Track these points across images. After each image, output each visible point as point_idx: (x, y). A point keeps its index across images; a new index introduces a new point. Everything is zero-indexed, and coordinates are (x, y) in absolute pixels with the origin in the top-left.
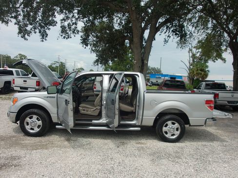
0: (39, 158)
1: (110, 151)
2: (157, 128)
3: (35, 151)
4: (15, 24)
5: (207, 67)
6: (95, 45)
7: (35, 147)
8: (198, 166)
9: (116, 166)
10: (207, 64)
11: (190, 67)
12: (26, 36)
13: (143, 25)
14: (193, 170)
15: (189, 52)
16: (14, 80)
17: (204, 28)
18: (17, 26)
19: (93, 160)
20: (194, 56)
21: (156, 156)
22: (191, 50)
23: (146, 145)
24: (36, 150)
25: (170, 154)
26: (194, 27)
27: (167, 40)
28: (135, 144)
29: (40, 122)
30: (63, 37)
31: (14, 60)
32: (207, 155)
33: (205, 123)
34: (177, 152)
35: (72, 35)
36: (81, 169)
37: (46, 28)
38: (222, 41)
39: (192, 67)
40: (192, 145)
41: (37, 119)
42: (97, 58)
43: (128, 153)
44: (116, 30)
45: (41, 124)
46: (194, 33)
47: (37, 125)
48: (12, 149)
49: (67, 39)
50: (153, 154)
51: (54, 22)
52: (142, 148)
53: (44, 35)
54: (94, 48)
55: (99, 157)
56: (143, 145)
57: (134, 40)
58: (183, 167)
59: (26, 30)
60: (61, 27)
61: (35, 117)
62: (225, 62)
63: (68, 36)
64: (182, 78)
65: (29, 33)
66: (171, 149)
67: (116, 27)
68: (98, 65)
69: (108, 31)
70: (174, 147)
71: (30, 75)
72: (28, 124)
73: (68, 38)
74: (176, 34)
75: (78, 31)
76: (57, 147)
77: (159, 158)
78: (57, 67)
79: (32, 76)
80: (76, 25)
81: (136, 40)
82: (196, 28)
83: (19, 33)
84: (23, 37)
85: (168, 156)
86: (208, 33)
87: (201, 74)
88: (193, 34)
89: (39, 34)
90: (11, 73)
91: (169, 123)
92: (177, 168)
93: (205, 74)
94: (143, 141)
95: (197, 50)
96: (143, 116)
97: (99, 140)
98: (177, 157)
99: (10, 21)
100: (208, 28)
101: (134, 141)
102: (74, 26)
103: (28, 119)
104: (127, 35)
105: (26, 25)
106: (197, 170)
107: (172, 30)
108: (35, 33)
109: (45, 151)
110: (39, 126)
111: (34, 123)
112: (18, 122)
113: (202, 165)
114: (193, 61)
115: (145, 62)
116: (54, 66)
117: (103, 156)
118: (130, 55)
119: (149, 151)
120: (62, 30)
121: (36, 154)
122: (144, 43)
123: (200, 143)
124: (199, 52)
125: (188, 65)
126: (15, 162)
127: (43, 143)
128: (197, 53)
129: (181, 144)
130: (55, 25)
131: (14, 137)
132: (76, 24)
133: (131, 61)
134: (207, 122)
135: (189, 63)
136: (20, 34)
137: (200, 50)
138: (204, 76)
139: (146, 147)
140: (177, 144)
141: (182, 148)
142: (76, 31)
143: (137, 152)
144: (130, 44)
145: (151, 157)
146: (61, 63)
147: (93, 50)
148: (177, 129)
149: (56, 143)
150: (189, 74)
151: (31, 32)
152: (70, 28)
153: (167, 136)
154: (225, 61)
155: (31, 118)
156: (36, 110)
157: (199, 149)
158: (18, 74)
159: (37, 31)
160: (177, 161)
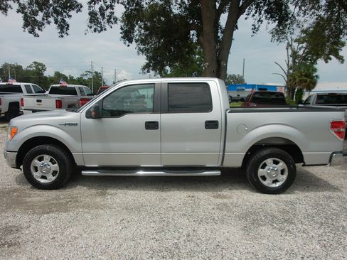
0: (51, 229)
1: (172, 213)
2: (248, 170)
3: (45, 216)
4: (18, 11)
5: (315, 70)
6: (143, 42)
7: (47, 209)
8: (326, 238)
9: (182, 243)
10: (315, 66)
11: (288, 72)
12: (37, 31)
13: (218, 5)
14: (318, 247)
15: (287, 49)
16: (22, 99)
17: (313, 7)
18: (21, 15)
19: (143, 231)
20: (294, 54)
21: (251, 220)
22: (289, 45)
23: (231, 200)
24: (48, 213)
25: (273, 217)
26: (298, 7)
27: (257, 27)
28: (212, 199)
29: (56, 165)
30: (93, 29)
31: (28, 71)
32: (337, 215)
33: (330, 161)
34: (284, 212)
35: (107, 26)
36: (122, 249)
37: (64, 14)
38: (342, 27)
39: (291, 71)
40: (307, 196)
41: (51, 160)
42: (147, 62)
43: (202, 215)
44: (175, 16)
45: (58, 169)
46: (298, 15)
47: (52, 171)
48: (9, 213)
49: (99, 32)
50: (245, 216)
51: (78, 6)
52: (225, 204)
53: (63, 27)
54: (142, 47)
55: (152, 225)
56: (225, 200)
57: (205, 29)
58: (300, 241)
59: (35, 20)
60: (89, 14)
61: (47, 158)
62: (342, 63)
63: (101, 27)
64: (276, 89)
65: (40, 25)
66: (273, 206)
67: (176, 10)
68: (148, 72)
69: (163, 19)
70: (278, 201)
71: (47, 92)
72: (36, 169)
73: (102, 30)
74: (272, 17)
75: (116, 19)
76: (84, 207)
77: (257, 223)
78: (90, 79)
79: (50, 93)
80: (113, 9)
81: (207, 28)
82: (300, 7)
83: (26, 25)
84: (32, 32)
85: (271, 219)
86: (320, 16)
87: (306, 81)
88: (297, 18)
89: (56, 26)
90: (18, 89)
91: (269, 161)
92: (289, 243)
93: (311, 82)
94: (226, 192)
95: (300, 45)
96: (224, 151)
97: (153, 193)
98: (285, 221)
99: (10, 6)
100: (320, 8)
101: (210, 193)
102: (109, 10)
103: (36, 162)
104: (193, 23)
105: (35, 13)
106: (325, 247)
107: (265, 10)
108: (49, 23)
109: (63, 215)
110: (54, 173)
111: (46, 168)
112: (21, 167)
113: (332, 235)
114: (294, 62)
115: (223, 64)
116: (86, 78)
117: (160, 222)
118: (197, 56)
119: (237, 211)
120: (91, 19)
121: (48, 222)
122: (219, 34)
123: (320, 194)
124: (302, 47)
125: (286, 68)
126: (10, 238)
127: (61, 201)
128: (300, 49)
129: (289, 195)
130: (80, 10)
131: (15, 190)
132: (112, 7)
133: (199, 65)
134: (333, 159)
135: (288, 65)
136: (27, 27)
137: (304, 45)
138: (311, 85)
139: (232, 204)
140: (283, 196)
141: (292, 203)
142: (112, 19)
143: (217, 213)
144: (198, 36)
145: (242, 223)
146: (96, 73)
147: (141, 50)
148: (282, 172)
149: (82, 199)
150: (287, 82)
151: (43, 24)
152: (103, 15)
153: (265, 183)
154: (343, 60)
155: (41, 159)
156: (48, 147)
157: (321, 205)
158: (29, 91)
159: (51, 19)
160: (287, 228)
